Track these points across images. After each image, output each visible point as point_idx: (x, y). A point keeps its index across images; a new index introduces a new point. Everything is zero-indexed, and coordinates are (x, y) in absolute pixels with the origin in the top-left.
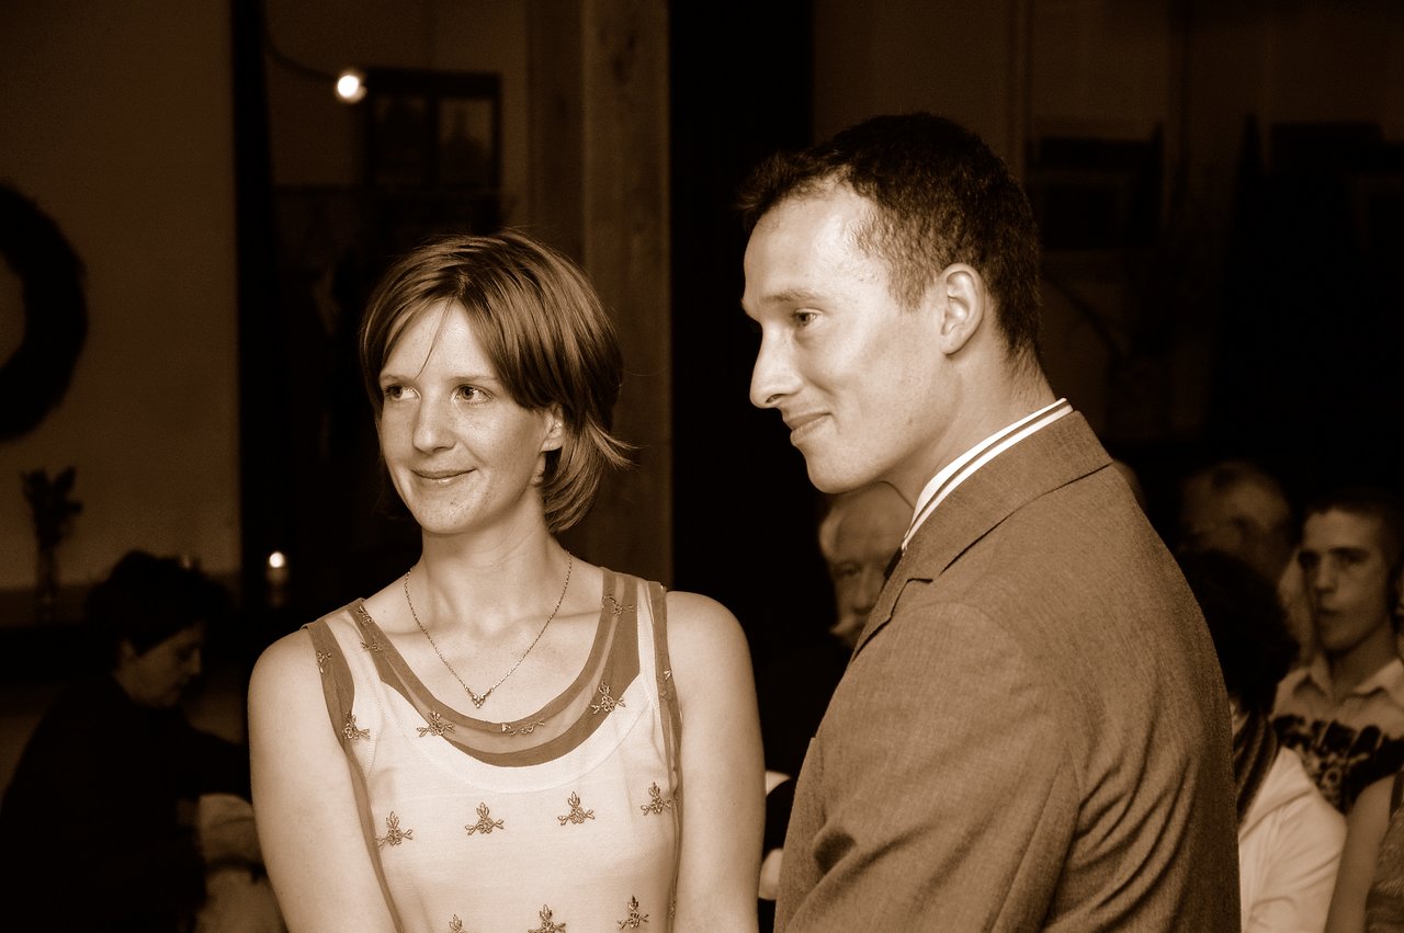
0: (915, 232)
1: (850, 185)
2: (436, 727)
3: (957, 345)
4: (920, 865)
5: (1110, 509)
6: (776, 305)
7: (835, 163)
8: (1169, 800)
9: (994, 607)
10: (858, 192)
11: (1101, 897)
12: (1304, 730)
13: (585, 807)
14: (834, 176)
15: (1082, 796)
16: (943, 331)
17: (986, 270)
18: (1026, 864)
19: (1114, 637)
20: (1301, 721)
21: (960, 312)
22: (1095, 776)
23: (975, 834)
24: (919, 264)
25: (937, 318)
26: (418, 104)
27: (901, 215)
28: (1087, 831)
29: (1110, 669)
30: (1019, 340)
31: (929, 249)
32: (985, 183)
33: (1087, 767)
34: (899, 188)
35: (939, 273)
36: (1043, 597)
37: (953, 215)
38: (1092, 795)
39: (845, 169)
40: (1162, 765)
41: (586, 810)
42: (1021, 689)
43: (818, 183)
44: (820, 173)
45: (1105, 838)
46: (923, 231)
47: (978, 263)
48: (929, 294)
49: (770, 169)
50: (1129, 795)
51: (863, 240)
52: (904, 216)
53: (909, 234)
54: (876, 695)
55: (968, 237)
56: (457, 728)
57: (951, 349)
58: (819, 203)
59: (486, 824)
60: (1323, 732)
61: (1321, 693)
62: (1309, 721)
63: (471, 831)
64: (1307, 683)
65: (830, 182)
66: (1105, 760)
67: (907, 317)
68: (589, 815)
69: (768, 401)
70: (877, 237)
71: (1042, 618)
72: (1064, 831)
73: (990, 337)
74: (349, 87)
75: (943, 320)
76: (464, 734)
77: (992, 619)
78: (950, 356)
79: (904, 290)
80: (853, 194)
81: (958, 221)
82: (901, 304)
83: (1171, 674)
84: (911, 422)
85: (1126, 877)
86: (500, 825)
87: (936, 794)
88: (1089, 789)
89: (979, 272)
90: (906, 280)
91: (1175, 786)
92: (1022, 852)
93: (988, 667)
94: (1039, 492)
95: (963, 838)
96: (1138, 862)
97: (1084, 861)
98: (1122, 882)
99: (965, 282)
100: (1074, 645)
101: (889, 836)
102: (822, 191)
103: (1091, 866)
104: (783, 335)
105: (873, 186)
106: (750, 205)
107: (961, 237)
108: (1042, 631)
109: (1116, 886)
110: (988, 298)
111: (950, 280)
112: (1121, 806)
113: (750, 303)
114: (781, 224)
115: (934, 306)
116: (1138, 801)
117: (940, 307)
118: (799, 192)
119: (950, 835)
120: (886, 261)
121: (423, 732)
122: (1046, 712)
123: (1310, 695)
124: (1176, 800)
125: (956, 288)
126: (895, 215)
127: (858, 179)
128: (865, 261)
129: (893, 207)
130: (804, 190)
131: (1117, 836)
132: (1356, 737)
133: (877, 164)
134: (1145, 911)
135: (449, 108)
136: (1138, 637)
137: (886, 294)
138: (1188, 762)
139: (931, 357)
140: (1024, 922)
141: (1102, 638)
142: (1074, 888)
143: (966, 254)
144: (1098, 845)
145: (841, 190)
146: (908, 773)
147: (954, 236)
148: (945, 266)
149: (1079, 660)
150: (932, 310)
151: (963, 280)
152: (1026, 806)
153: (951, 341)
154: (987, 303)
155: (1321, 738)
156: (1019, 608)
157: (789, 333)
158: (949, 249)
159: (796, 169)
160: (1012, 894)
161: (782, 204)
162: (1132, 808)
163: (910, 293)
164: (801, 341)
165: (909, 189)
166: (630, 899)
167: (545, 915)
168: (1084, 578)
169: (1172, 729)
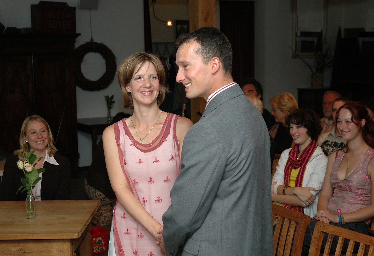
0: (208, 51)
1: (196, 41)
2: (134, 144)
3: (214, 72)
4: (196, 170)
5: (241, 103)
6: (181, 63)
7: (194, 36)
8: (246, 158)
9: (211, 123)
10: (198, 43)
11: (232, 176)
12: (330, 143)
14: (193, 39)
15: (227, 158)
16: (212, 69)
17: (221, 58)
18: (216, 170)
19: (236, 128)
20: (329, 141)
21: (215, 66)
22: (230, 154)
23: (206, 165)
24: (208, 57)
25: (211, 67)
27: (205, 47)
28: (229, 164)
30: (227, 71)
31: (210, 54)
32: (222, 42)
33: (228, 153)
34: (205, 42)
35: (212, 59)
37: (215, 47)
38: (229, 158)
39: (196, 38)
40: (245, 152)
41: (158, 160)
42: (215, 138)
43: (190, 40)
44: (191, 38)
45: (232, 166)
46: (209, 50)
47: (219, 57)
48: (210, 62)
49: (182, 37)
50: (237, 158)
51: (197, 52)
52: (206, 47)
53: (206, 51)
55: (218, 52)
56: (138, 145)
57: (213, 73)
58: (190, 44)
59: (140, 162)
60: (333, 143)
61: (333, 136)
62: (331, 142)
63: (137, 163)
64: (331, 134)
65: (192, 40)
66: (232, 151)
67: (205, 67)
69: (179, 81)
70: (200, 51)
71: (221, 125)
72: (224, 165)
73: (221, 71)
75: (212, 67)
76: (138, 146)
77: (210, 125)
78: (213, 74)
79: (205, 62)
80: (196, 43)
81: (216, 49)
82: (204, 64)
83: (248, 135)
84: (205, 86)
85: (237, 173)
86: (143, 162)
87: (199, 157)
88: (229, 157)
89: (220, 59)
90: (205, 60)
91: (247, 156)
92: (215, 168)
93: (209, 134)
94: (226, 100)
95: (204, 165)
96: (239, 170)
97: (229, 170)
98: (236, 174)
99: (217, 60)
100: (227, 129)
101: (190, 165)
102: (191, 42)
103: (230, 170)
104: (182, 69)
105: (200, 41)
106: (178, 43)
107: (216, 52)
108: (220, 127)
109: (235, 174)
110: (221, 63)
111: (214, 60)
112: (236, 160)
113: (177, 62)
114: (183, 48)
115: (211, 65)
116: (239, 158)
117: (212, 65)
118: (187, 42)
119: (201, 165)
120: (202, 56)
121: (131, 145)
122: (220, 142)
123: (331, 136)
124: (247, 159)
125: (215, 61)
126: (204, 47)
127: (198, 40)
128: (198, 56)
129: (204, 46)
130: (187, 41)
131: (235, 165)
132: (339, 144)
133: (201, 37)
134: (241, 179)
136: (241, 128)
137: (201, 62)
138: (251, 151)
139: (210, 74)
140: (217, 181)
141: (233, 128)
142: (227, 174)
143: (217, 55)
144: (231, 167)
145: (194, 42)
146: (194, 153)
147: (215, 51)
148: (213, 57)
149: (228, 132)
150: (210, 66)
151: (216, 60)
152: (216, 160)
153: (213, 71)
154: (221, 64)
155: (333, 145)
156: (216, 123)
157: (183, 68)
158: (214, 54)
159: (186, 37)
160: (213, 176)
161: (183, 44)
162: (238, 160)
163: (206, 62)
164: (186, 70)
165: (207, 42)
166: (166, 176)
167: (151, 179)
168: (231, 117)
169: (247, 145)
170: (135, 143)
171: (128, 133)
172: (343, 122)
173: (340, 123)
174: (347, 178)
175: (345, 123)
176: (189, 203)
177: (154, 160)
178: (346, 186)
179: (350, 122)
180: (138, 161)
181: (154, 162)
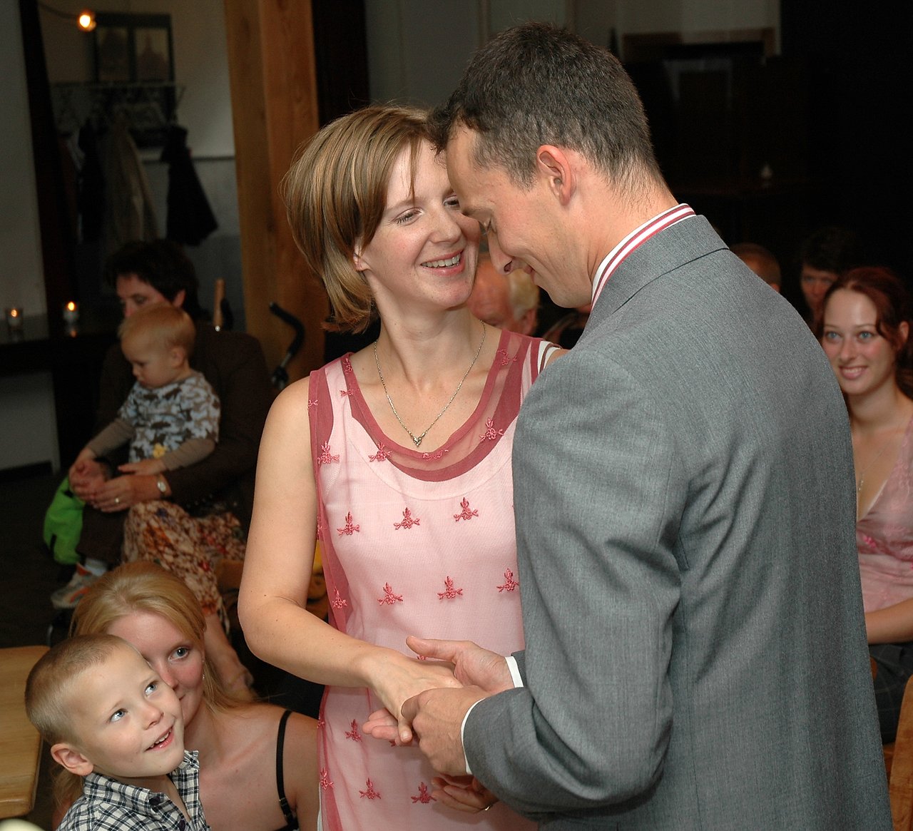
5: (717, 279)
13: (472, 508)
19: (707, 366)
26: (123, 32)
29: (705, 387)
36: (649, 340)
41: (472, 510)
50: (719, 481)
54: (538, 424)
59: (407, 522)
63: (398, 527)
68: (475, 513)
71: (647, 354)
74: (85, 21)
86: (417, 523)
100: (674, 371)
108: (647, 363)
121: (374, 458)
135: (141, 35)
141: (697, 366)
156: (629, 348)
166: (505, 571)
167: (448, 583)
168: (684, 325)
169: (758, 429)
170: (387, 450)
171: (361, 412)
172: (848, 336)
173: (837, 338)
174: (870, 517)
175: (855, 339)
176: (615, 678)
177: (459, 511)
178: (871, 542)
179: (873, 335)
180: (401, 519)
181: (457, 518)
